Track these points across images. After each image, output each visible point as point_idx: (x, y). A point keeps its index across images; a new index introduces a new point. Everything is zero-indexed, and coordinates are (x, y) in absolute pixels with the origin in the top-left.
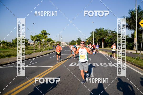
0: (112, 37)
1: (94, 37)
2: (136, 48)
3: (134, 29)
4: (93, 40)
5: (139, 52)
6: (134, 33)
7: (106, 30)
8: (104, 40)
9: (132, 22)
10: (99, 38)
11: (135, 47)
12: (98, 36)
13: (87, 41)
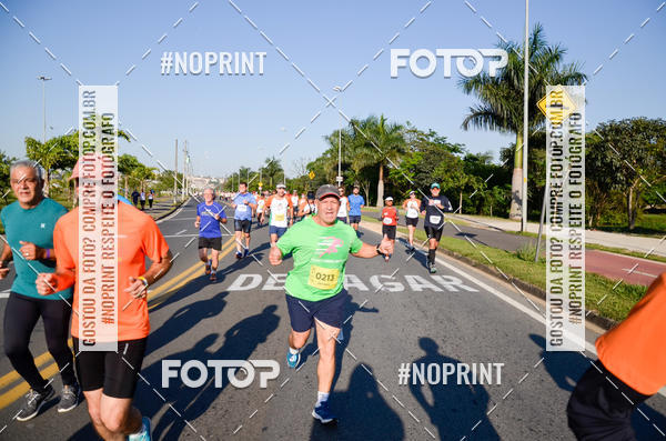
0: (421, 158)
1: (343, 156)
2: (519, 210)
3: (515, 128)
4: (336, 168)
5: (532, 228)
6: (514, 147)
7: (397, 128)
8: (387, 171)
9: (507, 98)
10: (363, 163)
11: (515, 205)
12: (358, 151)
13: (312, 176)
